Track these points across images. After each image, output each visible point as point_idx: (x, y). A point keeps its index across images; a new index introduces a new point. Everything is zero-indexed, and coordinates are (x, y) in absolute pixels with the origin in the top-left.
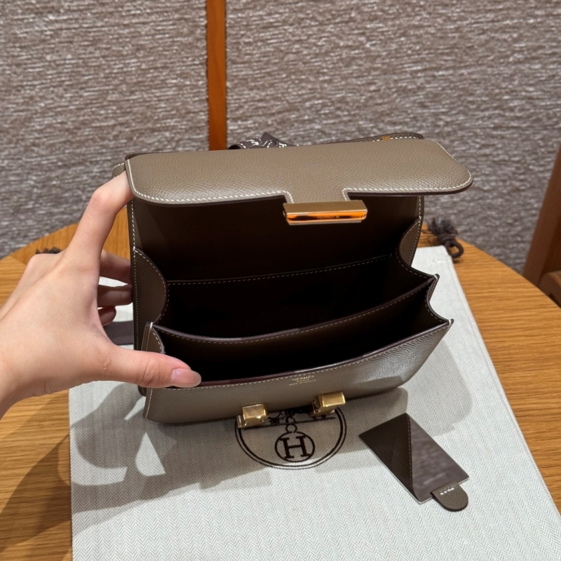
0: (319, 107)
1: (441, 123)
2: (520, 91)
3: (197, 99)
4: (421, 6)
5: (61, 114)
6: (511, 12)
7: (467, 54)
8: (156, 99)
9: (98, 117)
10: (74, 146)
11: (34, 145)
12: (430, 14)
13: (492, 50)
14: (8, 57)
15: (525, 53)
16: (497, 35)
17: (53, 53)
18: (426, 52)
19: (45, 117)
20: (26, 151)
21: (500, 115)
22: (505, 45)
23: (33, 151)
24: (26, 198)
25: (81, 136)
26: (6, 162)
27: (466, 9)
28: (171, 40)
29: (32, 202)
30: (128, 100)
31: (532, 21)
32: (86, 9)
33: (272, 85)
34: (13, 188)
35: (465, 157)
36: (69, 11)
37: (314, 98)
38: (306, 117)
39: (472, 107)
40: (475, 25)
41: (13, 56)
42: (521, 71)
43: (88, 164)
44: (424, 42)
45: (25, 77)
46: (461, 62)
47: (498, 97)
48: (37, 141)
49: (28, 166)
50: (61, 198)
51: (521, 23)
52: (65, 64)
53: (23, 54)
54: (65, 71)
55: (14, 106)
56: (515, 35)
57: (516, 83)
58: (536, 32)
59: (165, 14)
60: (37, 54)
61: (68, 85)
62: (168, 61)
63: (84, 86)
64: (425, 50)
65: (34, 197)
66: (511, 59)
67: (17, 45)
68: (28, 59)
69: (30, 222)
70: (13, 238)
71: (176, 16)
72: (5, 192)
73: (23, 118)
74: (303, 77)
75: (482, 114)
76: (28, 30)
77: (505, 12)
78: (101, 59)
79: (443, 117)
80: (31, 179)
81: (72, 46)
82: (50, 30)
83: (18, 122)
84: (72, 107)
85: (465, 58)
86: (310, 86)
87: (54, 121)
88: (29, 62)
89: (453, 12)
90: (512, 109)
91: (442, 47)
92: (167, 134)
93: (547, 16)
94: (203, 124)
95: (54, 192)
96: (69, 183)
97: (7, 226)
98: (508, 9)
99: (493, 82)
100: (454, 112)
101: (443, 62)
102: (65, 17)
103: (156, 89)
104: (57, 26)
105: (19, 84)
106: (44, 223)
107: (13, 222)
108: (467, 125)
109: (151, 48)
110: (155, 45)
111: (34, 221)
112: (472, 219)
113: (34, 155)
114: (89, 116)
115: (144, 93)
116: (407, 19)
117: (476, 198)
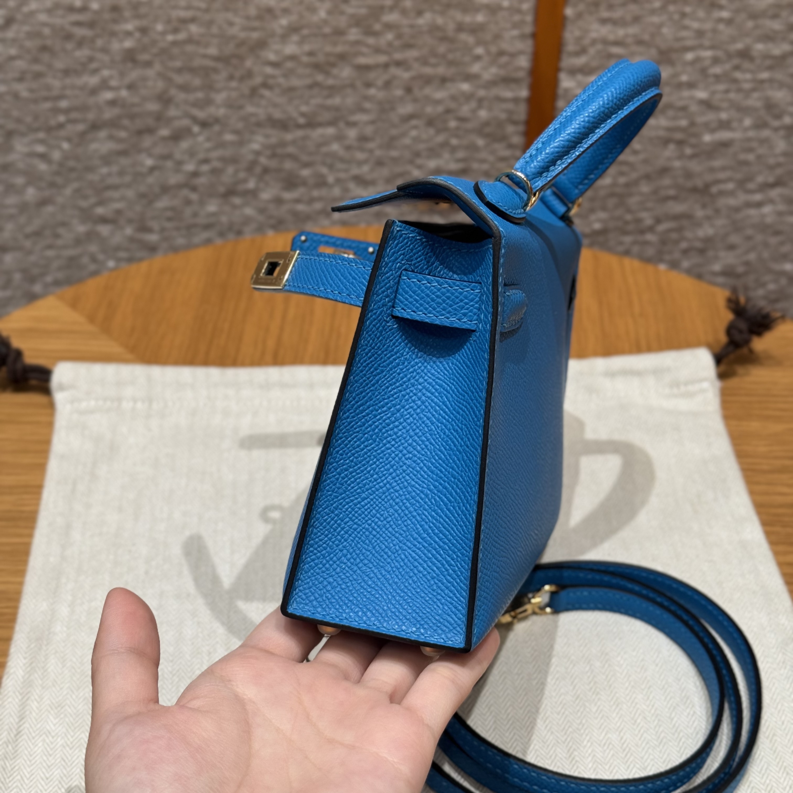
0: (707, 63)
3: (515, 32)
11: (265, 85)
23: (262, 96)
30: (412, 26)
33: (636, 19)
34: (228, 153)
37: (701, 47)
38: (684, 78)
43: (342, 125)
48: (271, 81)
65: (258, 170)
69: (249, 211)
70: (222, 234)
74: (688, 9)
84: (327, 30)
86: (695, 25)
92: (465, 87)
94: (521, 74)
95: (288, 165)
97: (214, 214)
113: (264, 102)
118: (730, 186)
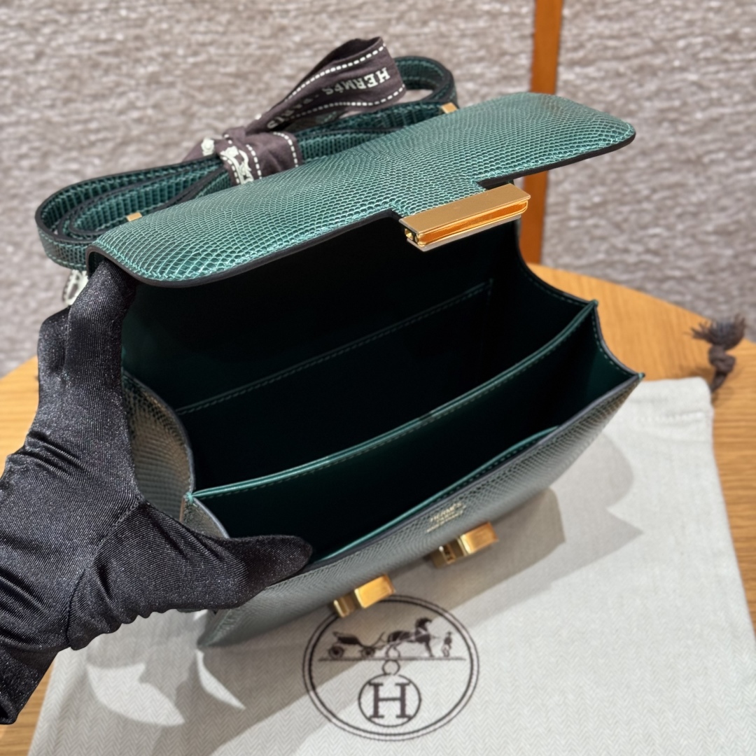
118: (721, 155)
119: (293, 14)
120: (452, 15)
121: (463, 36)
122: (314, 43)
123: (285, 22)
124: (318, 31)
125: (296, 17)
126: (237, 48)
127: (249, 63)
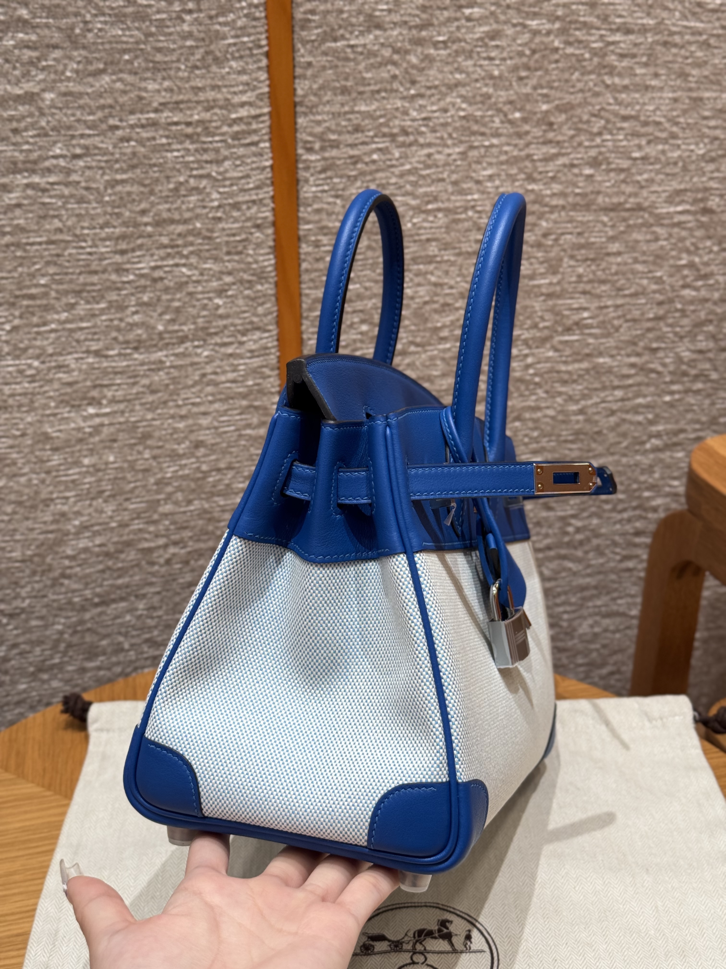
1: (570, 529)
2: (664, 486)
4: (536, 384)
5: (100, 534)
6: (643, 388)
7: (595, 441)
8: (218, 509)
9: (147, 536)
10: (115, 575)
12: (547, 392)
13: (624, 435)
14: (35, 463)
15: (665, 438)
16: (629, 417)
17: (92, 455)
18: (546, 439)
19: (79, 539)
20: (53, 586)
21: (640, 517)
22: (640, 428)
24: (51, 649)
25: (123, 561)
26: (27, 601)
27: (590, 386)
28: (237, 433)
29: (59, 655)
31: (667, 398)
32: (135, 399)
35: (605, 573)
36: (113, 401)
39: (608, 507)
40: (603, 405)
41: (42, 461)
42: (661, 461)
44: (543, 427)
45: (55, 486)
46: (589, 451)
47: (637, 494)
49: (55, 605)
50: (97, 647)
51: (655, 401)
52: (104, 470)
53: (56, 457)
54: (107, 477)
55: (41, 526)
56: (650, 416)
57: (657, 475)
58: (674, 412)
59: (231, 401)
60: (72, 457)
61: (109, 496)
62: (234, 460)
63: (129, 496)
64: (545, 436)
66: (648, 446)
67: (48, 447)
68: (60, 465)
71: (244, 403)
72: (25, 643)
73: (51, 542)
75: (619, 517)
76: (62, 427)
77: (635, 388)
78: (151, 461)
79: (573, 521)
80: (59, 623)
81: (115, 445)
82: (90, 427)
83: (44, 548)
85: (594, 445)
87: (90, 544)
88: (62, 468)
89: (574, 390)
90: (655, 510)
91: (564, 433)
93: (687, 391)
96: (108, 626)
98: (639, 384)
99: (630, 474)
100: (585, 514)
101: (567, 452)
102: (107, 410)
103: (219, 495)
104: (97, 421)
105: (48, 496)
106: (74, 683)
107: (33, 684)
108: (603, 531)
109: (213, 445)
110: (218, 440)
111: (61, 680)
112: (618, 657)
114: (135, 534)
115: (204, 502)
116: (521, 399)
117: (622, 627)
119: (72, 500)
120: (213, 494)
121: (223, 511)
122: (92, 526)
123: (65, 508)
124: (94, 514)
125: (75, 503)
126: (23, 534)
127: (33, 547)
